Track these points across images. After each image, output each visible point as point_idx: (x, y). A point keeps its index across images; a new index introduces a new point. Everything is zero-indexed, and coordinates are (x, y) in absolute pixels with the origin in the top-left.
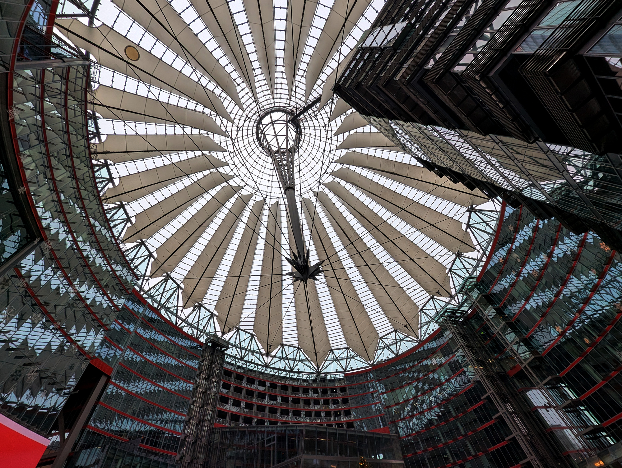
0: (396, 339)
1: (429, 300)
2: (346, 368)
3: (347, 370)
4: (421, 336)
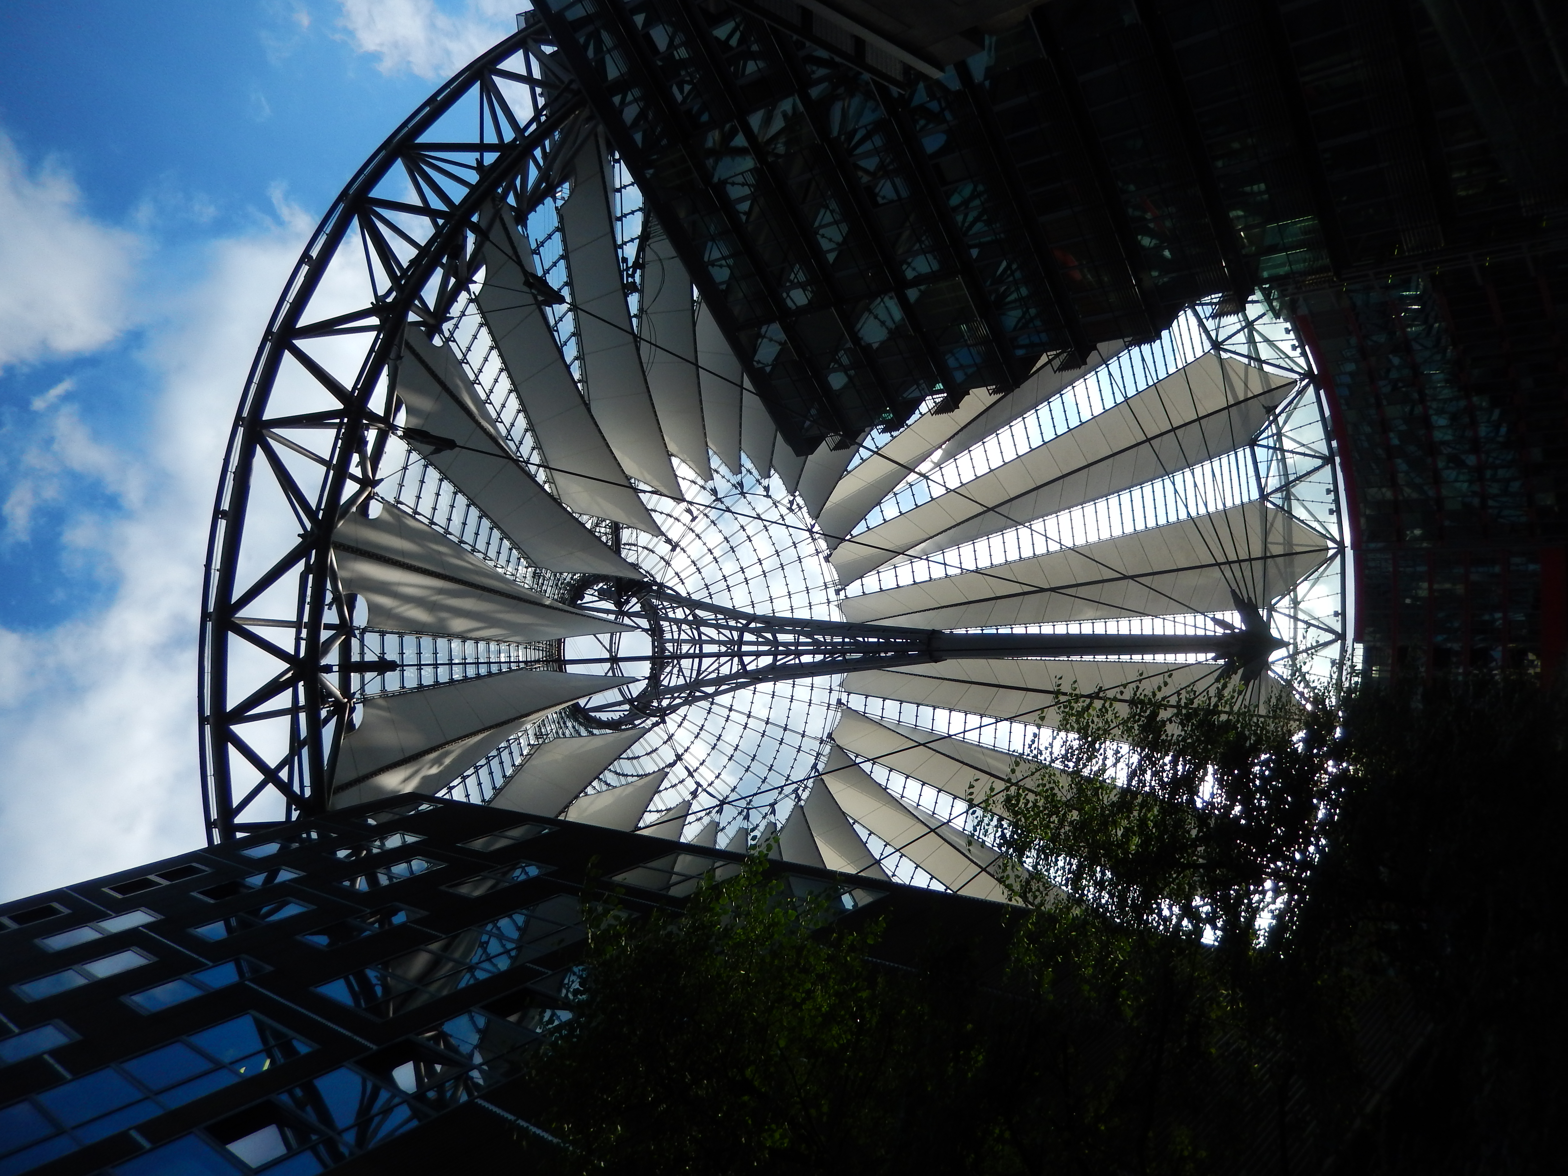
2: (1331, 630)
3: (1339, 629)
4: (1292, 370)
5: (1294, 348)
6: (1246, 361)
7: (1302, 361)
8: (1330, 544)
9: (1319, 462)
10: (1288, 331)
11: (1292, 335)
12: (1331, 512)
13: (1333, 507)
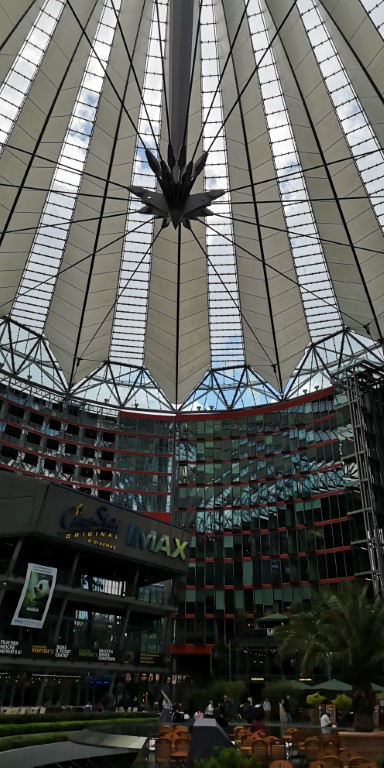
1: (337, 333)
3: (126, 406)
4: (290, 390)
5: (305, 391)
6: (298, 367)
7: (295, 396)
8: (179, 406)
9: (230, 403)
10: (316, 387)
11: (313, 390)
12: (199, 408)
13: (202, 409)
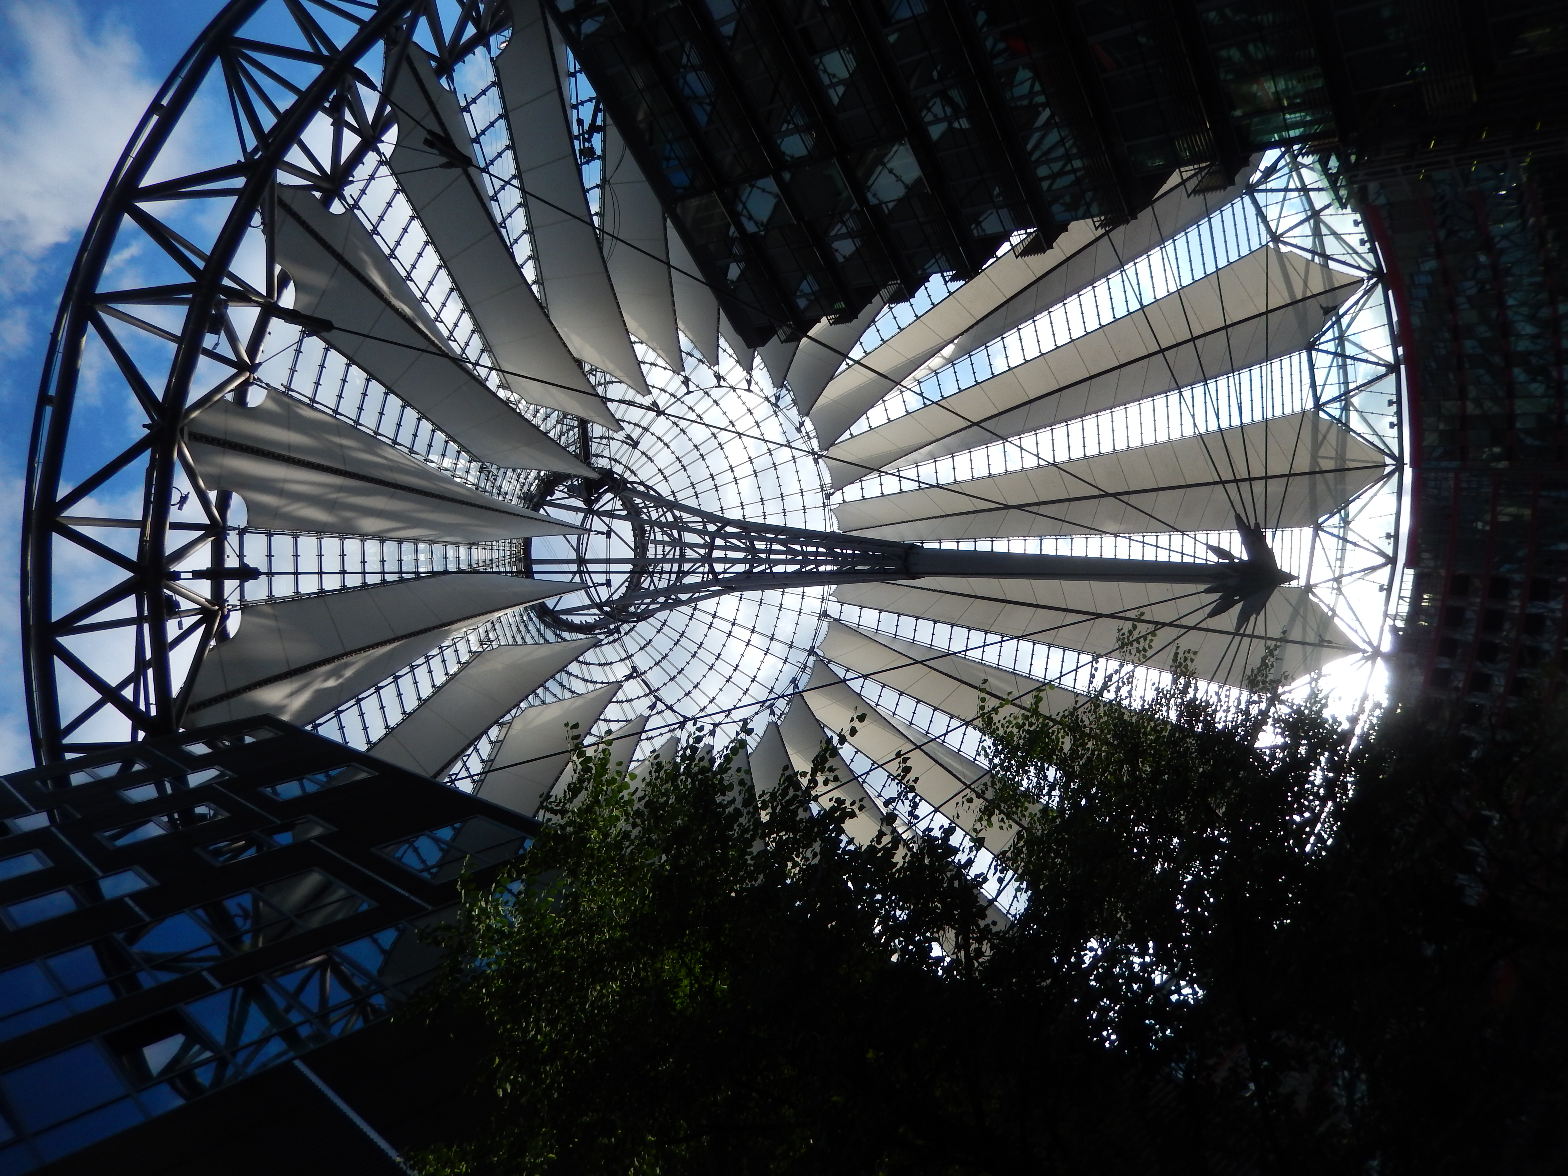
0: (1335, 354)
1: (1255, 202)
2: (1382, 553)
3: (1390, 553)
4: (1359, 268)
5: (1363, 242)
6: (1309, 256)
7: (1370, 257)
8: (1388, 460)
9: (1383, 370)
10: (1356, 223)
11: (1361, 228)
12: (1392, 425)
13: (1395, 420)
